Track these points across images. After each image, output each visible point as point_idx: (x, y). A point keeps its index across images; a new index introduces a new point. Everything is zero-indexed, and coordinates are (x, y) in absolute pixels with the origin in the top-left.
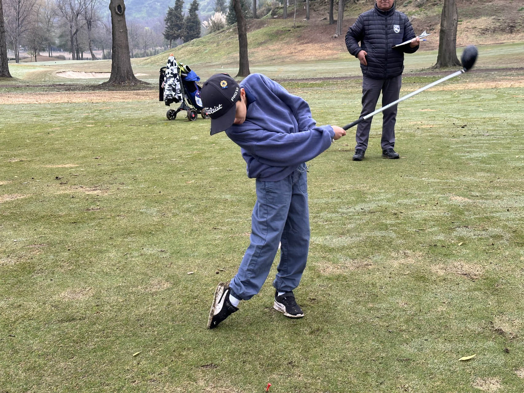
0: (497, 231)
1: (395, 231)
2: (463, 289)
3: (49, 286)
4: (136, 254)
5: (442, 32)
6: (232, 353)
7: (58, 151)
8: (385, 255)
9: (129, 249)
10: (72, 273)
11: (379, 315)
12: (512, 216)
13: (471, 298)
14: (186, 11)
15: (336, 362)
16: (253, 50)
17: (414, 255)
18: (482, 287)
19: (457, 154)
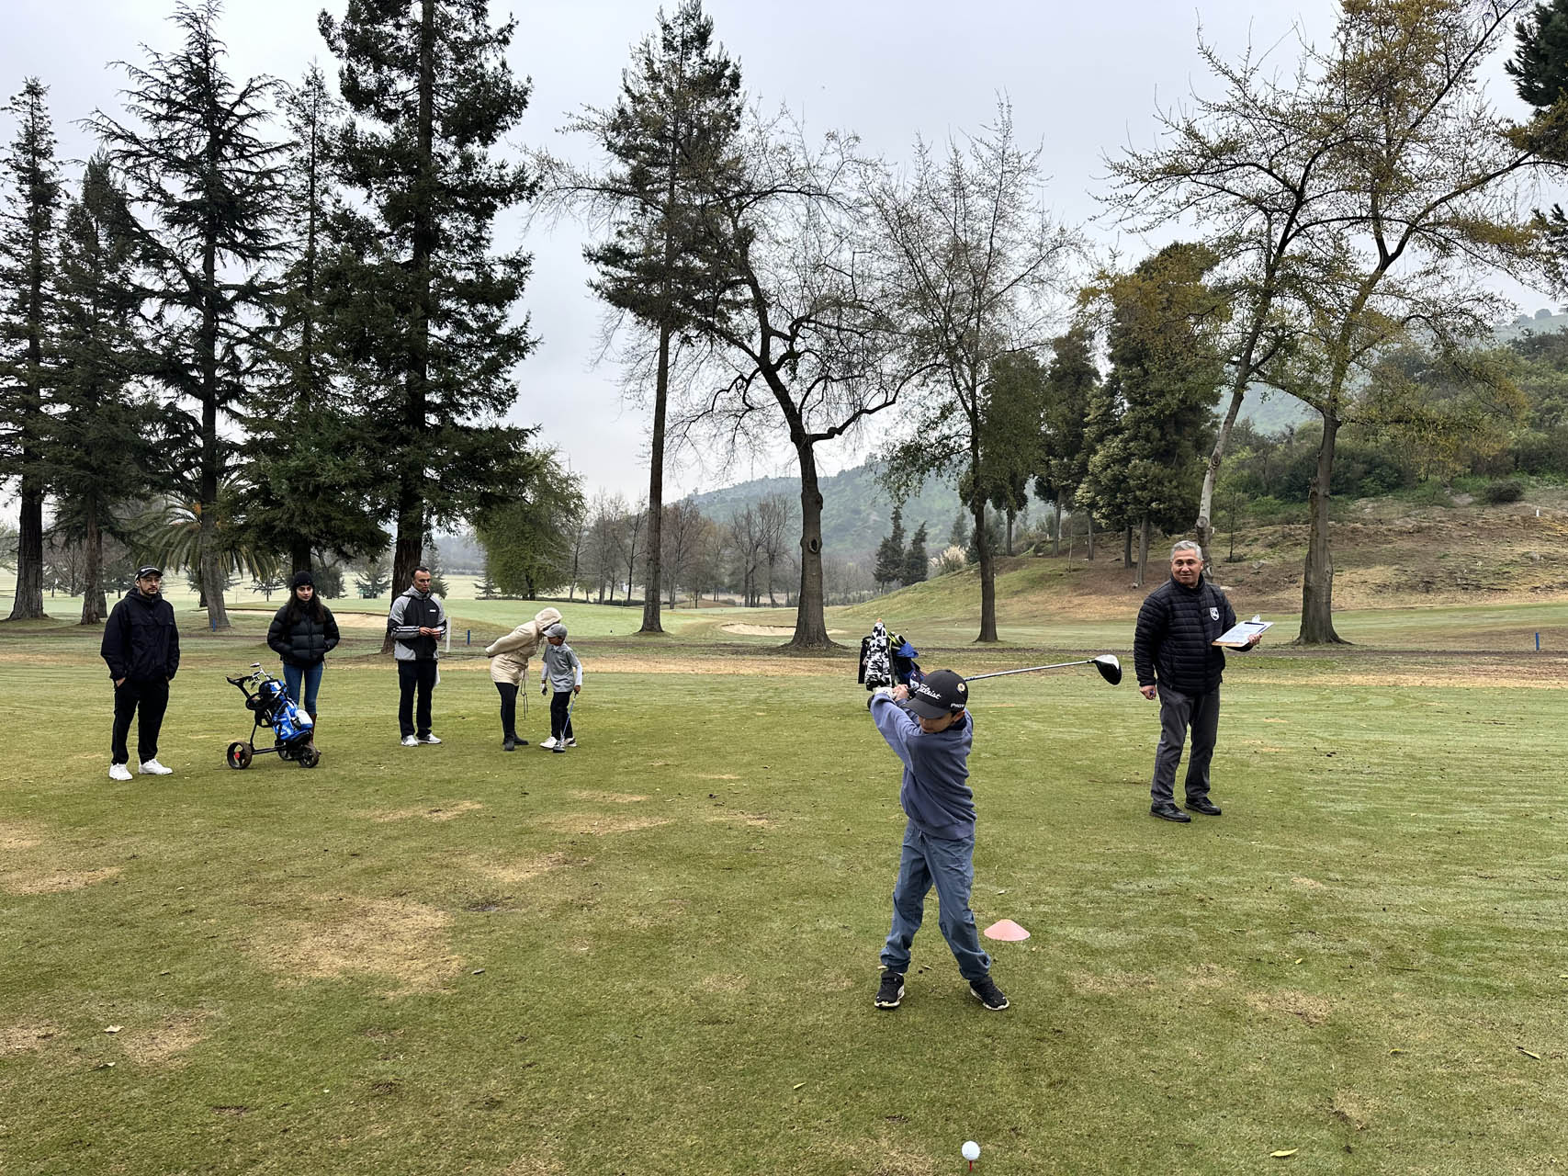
0: (1361, 943)
1: (1197, 930)
2: (1293, 1038)
4: (808, 927)
5: (1307, 589)
6: (932, 1102)
8: (1176, 968)
9: (799, 918)
10: (721, 949)
11: (1156, 1069)
12: (1390, 921)
13: (1302, 1055)
14: (907, 543)
15: (1082, 1135)
16: (1004, 601)
17: (1223, 974)
18: (1323, 1039)
19: (1314, 803)
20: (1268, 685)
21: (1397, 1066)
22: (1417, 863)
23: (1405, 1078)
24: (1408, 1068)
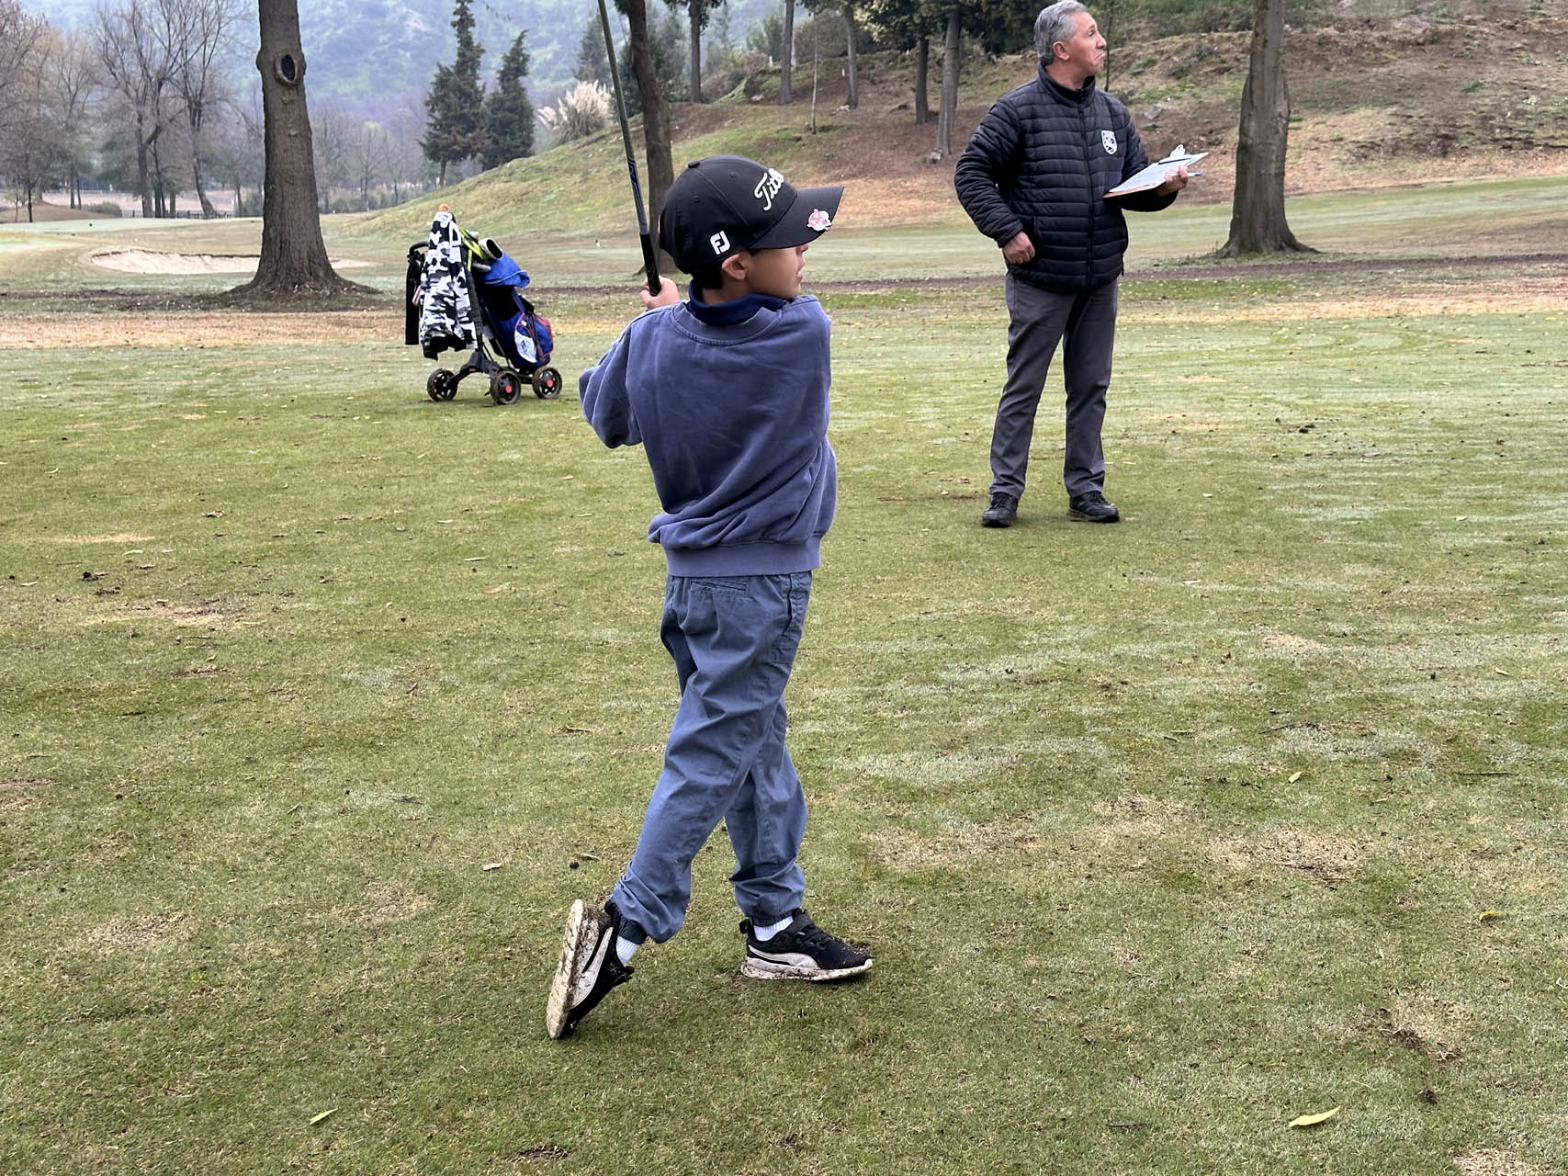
0: (1399, 737)
1: (1104, 738)
2: (1303, 911)
3: (55, 909)
4: (324, 808)
5: (1244, 151)
6: (616, 1110)
7: (90, 494)
8: (1075, 811)
9: (305, 792)
10: (127, 869)
11: (1056, 992)
12: (1446, 695)
13: (1324, 940)
14: (488, 77)
15: (927, 1134)
17: (1162, 811)
18: (1358, 907)
19: (1287, 510)
20: (1181, 325)
21: (1495, 941)
22: (1477, 597)
23: (1510, 960)
24: (1514, 942)
